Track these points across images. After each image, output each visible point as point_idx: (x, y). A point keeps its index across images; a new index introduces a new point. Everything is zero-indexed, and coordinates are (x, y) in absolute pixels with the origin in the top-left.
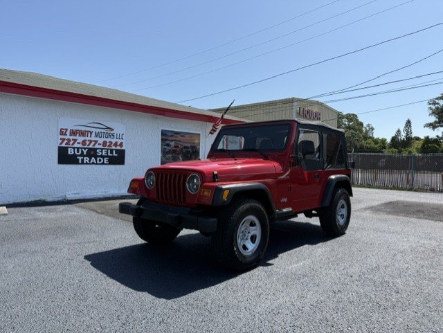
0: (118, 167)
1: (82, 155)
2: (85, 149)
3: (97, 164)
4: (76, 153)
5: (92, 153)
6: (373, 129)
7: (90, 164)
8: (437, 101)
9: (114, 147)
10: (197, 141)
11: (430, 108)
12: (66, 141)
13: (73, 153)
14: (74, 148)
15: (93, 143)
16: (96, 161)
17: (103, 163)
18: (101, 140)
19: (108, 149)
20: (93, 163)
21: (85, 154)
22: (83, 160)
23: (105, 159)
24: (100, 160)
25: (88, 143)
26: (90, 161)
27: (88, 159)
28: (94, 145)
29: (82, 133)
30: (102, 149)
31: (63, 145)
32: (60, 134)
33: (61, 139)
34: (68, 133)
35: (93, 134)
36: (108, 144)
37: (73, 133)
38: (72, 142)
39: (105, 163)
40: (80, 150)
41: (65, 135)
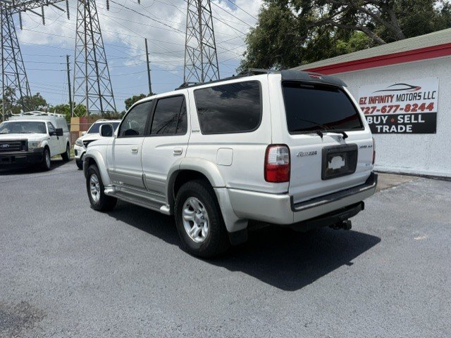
0: (426, 137)
1: (382, 123)
2: (385, 116)
3: (398, 133)
4: (375, 122)
5: (392, 120)
7: (389, 133)
9: (419, 111)
12: (365, 110)
13: (371, 122)
14: (373, 116)
15: (394, 108)
16: (397, 129)
17: (405, 132)
18: (403, 105)
19: (411, 114)
20: (393, 132)
21: (384, 122)
22: (382, 129)
23: (408, 126)
24: (401, 129)
25: (388, 109)
26: (389, 130)
27: (388, 127)
28: (395, 111)
29: (382, 99)
30: (404, 115)
32: (360, 104)
34: (367, 101)
35: (395, 97)
36: (412, 108)
37: (373, 100)
38: (371, 110)
39: (407, 131)
40: (379, 118)
41: (365, 103)
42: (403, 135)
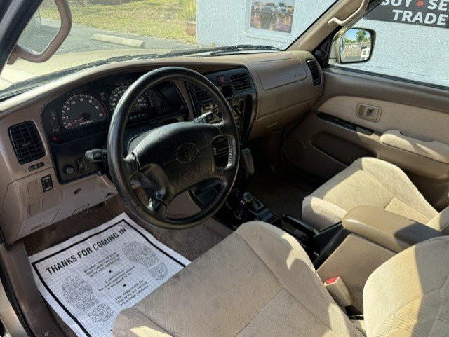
1: (402, 7)
3: (423, 24)
4: (393, 3)
5: (419, 4)
7: (411, 23)
16: (424, 20)
17: (435, 25)
20: (417, 22)
21: (407, 5)
22: (401, 15)
23: (441, 16)
24: (431, 18)
26: (412, 18)
27: (411, 13)
39: (439, 23)
42: (430, 28)
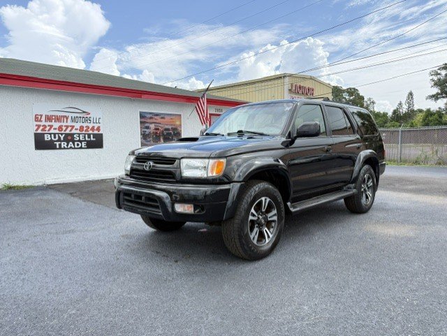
0: (97, 151)
1: (59, 140)
2: (62, 134)
3: (75, 148)
4: (53, 138)
5: (69, 138)
6: (373, 103)
7: (67, 148)
8: (439, 72)
9: (91, 132)
10: (178, 123)
11: (433, 80)
12: (41, 128)
13: (50, 139)
14: (50, 134)
15: (70, 128)
16: (74, 145)
17: (81, 148)
18: (77, 126)
19: (85, 134)
20: (71, 148)
21: (62, 139)
22: (60, 145)
23: (83, 143)
24: (78, 145)
25: (64, 128)
26: (67, 146)
27: (66, 144)
28: (71, 131)
29: (58, 119)
30: (79, 134)
31: (39, 131)
32: (36, 121)
33: (36, 125)
34: (43, 119)
35: (70, 119)
36: (85, 129)
37: (49, 118)
38: (48, 128)
39: (83, 146)
40: (57, 135)
41: (41, 121)
42: (79, 150)
